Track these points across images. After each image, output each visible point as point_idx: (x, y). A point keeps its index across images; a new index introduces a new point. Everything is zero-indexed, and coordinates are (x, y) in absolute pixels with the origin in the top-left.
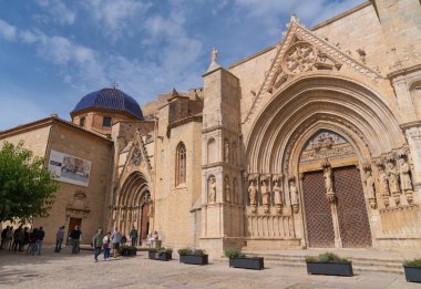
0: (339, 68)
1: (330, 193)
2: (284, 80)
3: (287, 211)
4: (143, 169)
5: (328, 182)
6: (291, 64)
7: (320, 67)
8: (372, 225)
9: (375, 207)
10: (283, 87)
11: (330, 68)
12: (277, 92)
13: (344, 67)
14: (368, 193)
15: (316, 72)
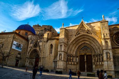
0: (91, 34)
1: (85, 60)
2: (79, 34)
3: (75, 63)
4: (38, 49)
5: (85, 58)
6: (81, 30)
7: (87, 33)
8: (93, 68)
9: (94, 64)
10: (79, 35)
11: (90, 34)
12: (77, 36)
13: (92, 34)
14: (93, 61)
15: (86, 34)
